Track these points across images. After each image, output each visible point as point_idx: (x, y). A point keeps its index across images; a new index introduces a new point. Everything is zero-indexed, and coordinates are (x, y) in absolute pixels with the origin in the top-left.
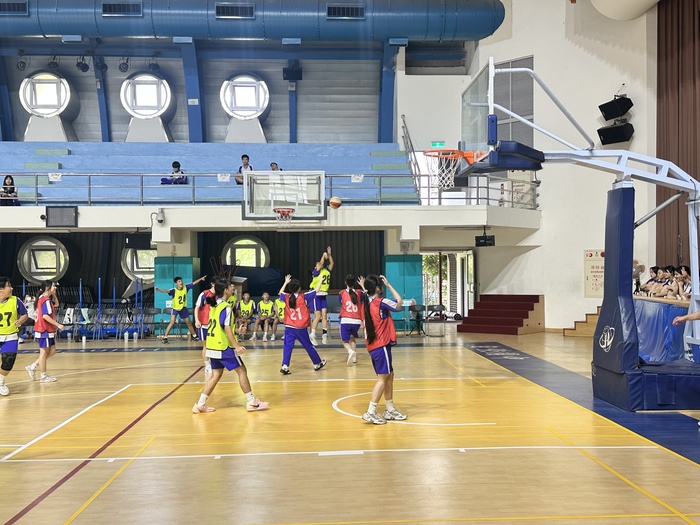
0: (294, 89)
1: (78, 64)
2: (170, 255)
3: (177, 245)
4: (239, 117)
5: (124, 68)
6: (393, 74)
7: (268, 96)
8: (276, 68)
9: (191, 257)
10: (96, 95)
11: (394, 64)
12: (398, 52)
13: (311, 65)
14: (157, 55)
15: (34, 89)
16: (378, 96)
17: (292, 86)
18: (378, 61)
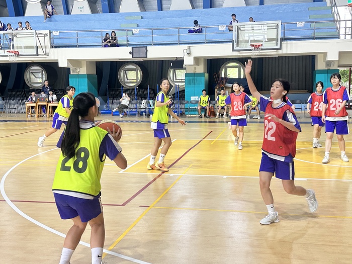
2: (193, 72)
3: (197, 66)
9: (204, 73)
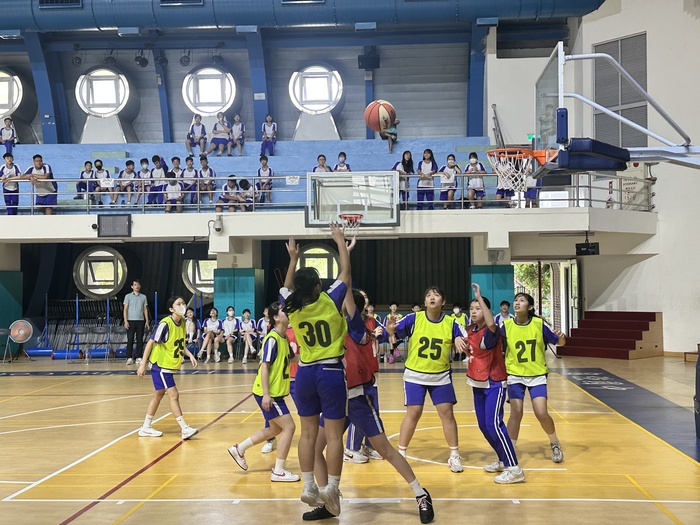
0: (371, 78)
1: (137, 59)
2: (230, 266)
3: (238, 255)
4: (309, 112)
5: (185, 61)
6: (483, 59)
7: (341, 87)
8: (351, 55)
9: (253, 269)
10: (156, 92)
11: (484, 47)
12: (488, 33)
13: (389, 51)
14: (221, 46)
15: (90, 87)
16: (466, 84)
17: (368, 75)
18: (466, 44)
